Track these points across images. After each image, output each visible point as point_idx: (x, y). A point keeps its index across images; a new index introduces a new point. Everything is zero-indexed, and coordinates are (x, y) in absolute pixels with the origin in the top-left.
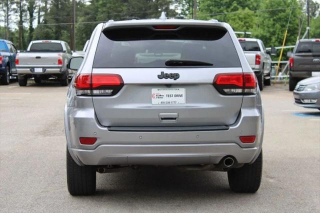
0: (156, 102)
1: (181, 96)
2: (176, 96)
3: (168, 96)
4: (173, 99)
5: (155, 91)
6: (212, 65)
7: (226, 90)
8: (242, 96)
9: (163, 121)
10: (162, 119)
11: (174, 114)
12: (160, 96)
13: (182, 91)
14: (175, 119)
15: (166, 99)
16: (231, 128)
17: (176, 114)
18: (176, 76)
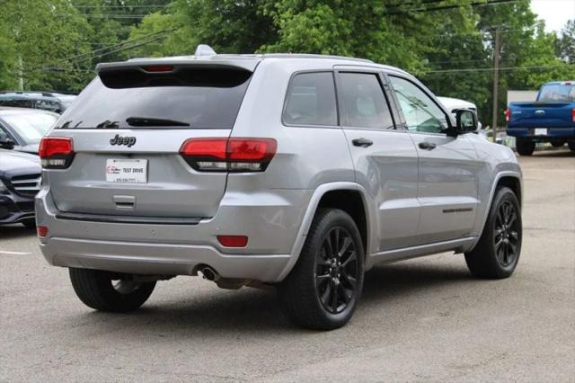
0: (111, 178)
1: (141, 170)
2: (135, 170)
3: (125, 170)
4: (131, 175)
5: (110, 162)
6: (188, 125)
7: (202, 164)
8: (225, 174)
9: (118, 207)
10: (118, 204)
11: (131, 198)
12: (116, 171)
13: (142, 164)
14: (131, 204)
15: (123, 175)
16: (202, 221)
17: (133, 197)
18: (131, 141)
